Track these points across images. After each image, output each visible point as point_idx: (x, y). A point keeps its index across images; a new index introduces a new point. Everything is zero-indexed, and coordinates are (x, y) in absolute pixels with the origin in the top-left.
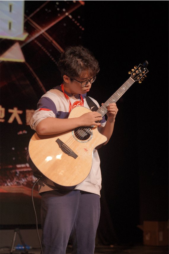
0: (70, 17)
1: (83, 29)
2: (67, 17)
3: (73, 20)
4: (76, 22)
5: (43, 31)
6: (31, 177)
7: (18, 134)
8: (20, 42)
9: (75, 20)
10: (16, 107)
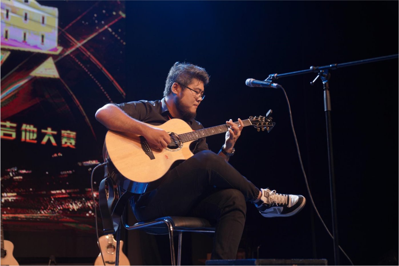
0: (110, 30)
1: (124, 43)
2: (107, 30)
3: (114, 33)
4: (116, 36)
5: (79, 45)
6: (67, 204)
7: (53, 156)
8: (54, 57)
9: (116, 34)
10: (49, 127)
